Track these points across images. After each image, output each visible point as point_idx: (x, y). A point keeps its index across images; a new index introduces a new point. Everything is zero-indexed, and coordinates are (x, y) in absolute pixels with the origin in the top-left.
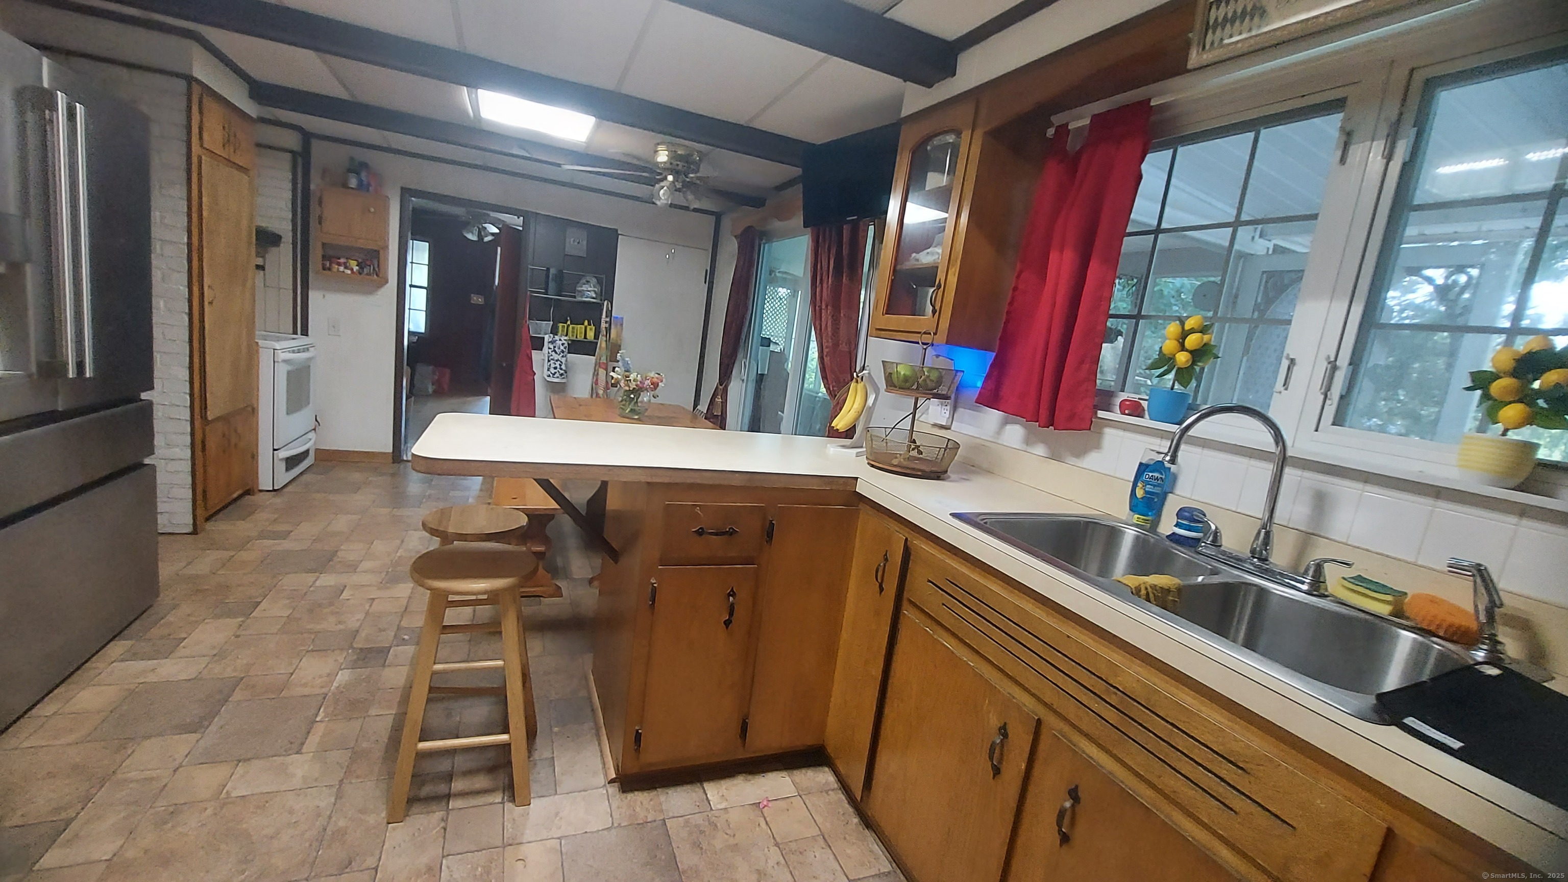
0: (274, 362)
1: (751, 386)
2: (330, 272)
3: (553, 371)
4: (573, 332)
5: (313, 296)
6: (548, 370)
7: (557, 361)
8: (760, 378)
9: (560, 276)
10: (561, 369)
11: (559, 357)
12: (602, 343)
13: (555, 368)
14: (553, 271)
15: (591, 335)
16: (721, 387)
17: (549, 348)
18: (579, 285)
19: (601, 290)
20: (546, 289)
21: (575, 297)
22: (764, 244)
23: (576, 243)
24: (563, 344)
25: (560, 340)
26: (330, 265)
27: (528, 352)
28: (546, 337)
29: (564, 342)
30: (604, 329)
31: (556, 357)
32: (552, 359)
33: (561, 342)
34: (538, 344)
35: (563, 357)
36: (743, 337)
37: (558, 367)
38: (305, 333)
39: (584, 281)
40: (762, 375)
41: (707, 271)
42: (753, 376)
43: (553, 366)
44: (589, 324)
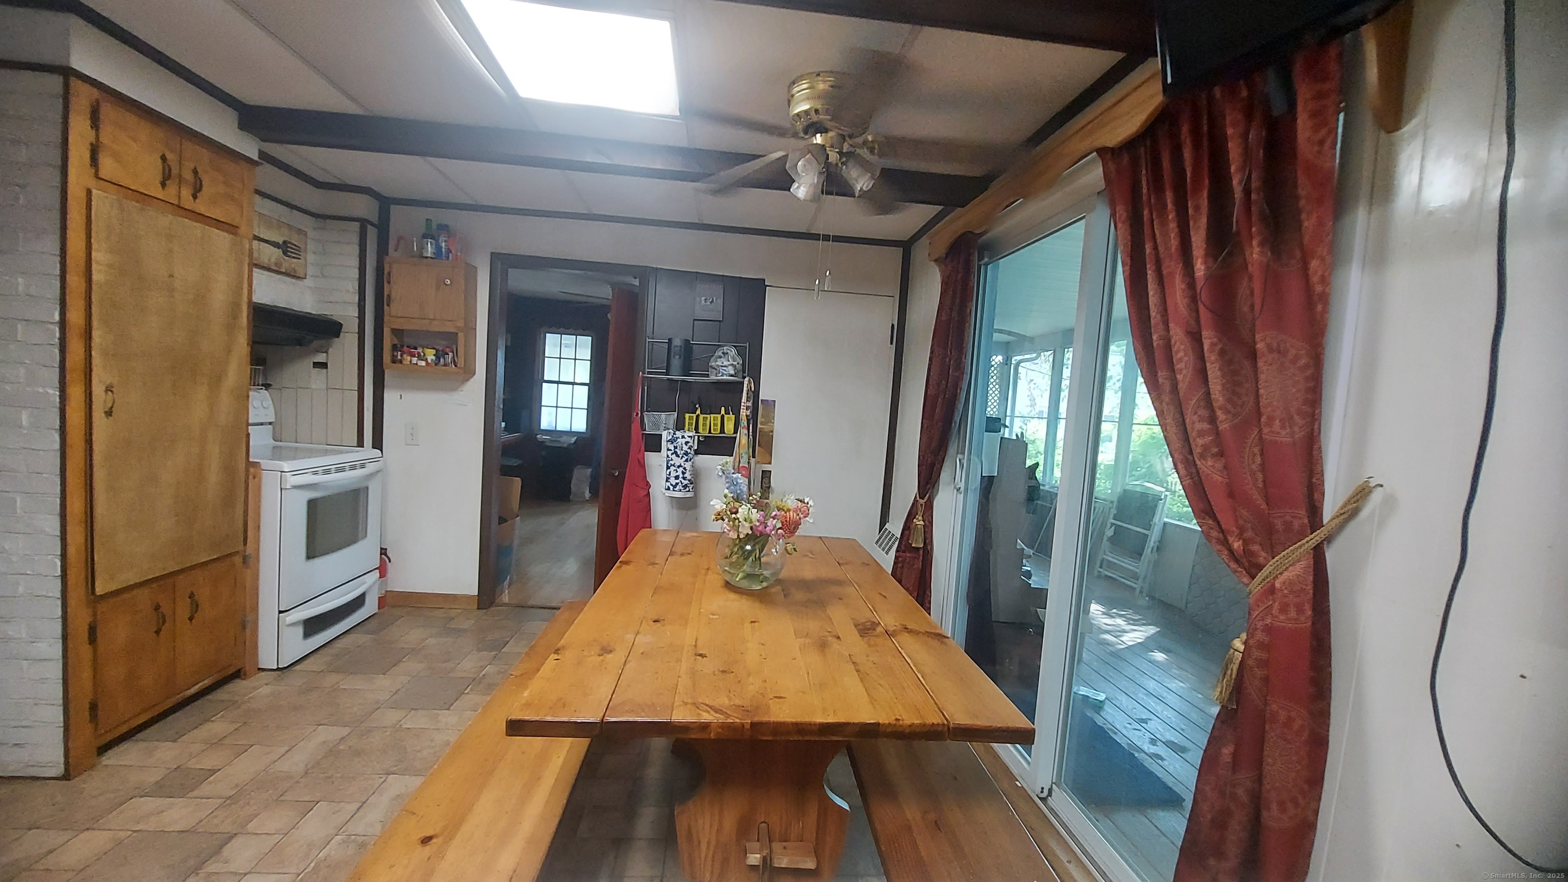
0: (281, 489)
1: (973, 499)
2: (400, 365)
3: (673, 481)
4: (704, 425)
5: (390, 397)
6: (667, 480)
7: (679, 467)
8: (988, 483)
9: (688, 347)
10: (684, 478)
11: (682, 462)
12: (743, 438)
13: (677, 477)
14: (677, 342)
15: (729, 427)
16: (922, 501)
17: (668, 450)
18: (712, 359)
19: (743, 365)
20: (668, 368)
21: (708, 376)
22: (986, 265)
23: (708, 303)
24: (687, 443)
25: (683, 437)
26: (401, 356)
27: (640, 456)
28: (665, 436)
29: (688, 439)
30: (744, 418)
31: (677, 461)
32: (674, 465)
33: (684, 441)
34: (654, 444)
35: (686, 461)
36: (957, 418)
37: (681, 476)
38: (378, 443)
39: (720, 354)
40: (991, 478)
41: (893, 326)
42: (975, 483)
43: (673, 474)
44: (727, 413)
